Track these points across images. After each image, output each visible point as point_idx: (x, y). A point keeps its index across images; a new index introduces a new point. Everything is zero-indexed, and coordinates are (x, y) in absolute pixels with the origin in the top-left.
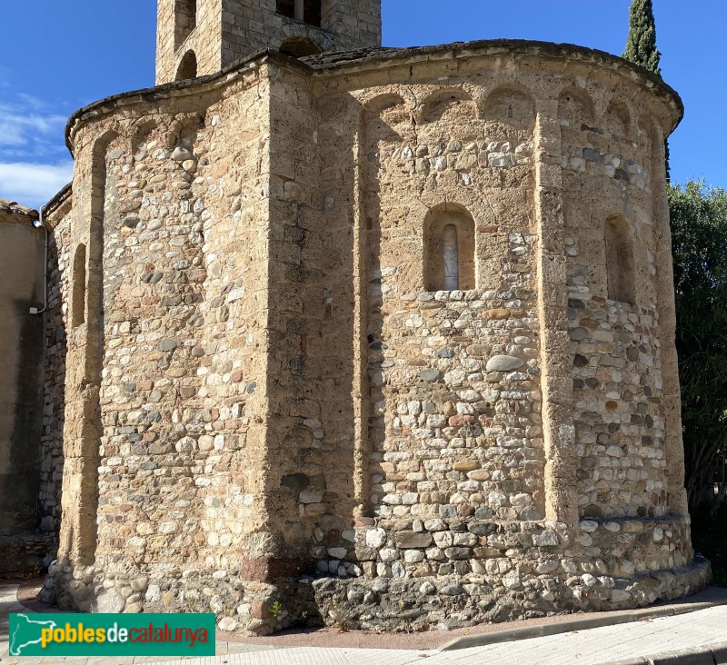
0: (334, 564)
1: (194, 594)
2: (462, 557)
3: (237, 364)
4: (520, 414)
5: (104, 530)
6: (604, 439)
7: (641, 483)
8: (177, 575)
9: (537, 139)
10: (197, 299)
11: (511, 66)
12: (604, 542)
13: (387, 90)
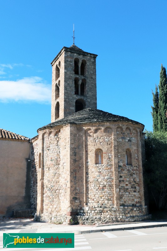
0: (81, 213)
1: (59, 219)
2: (101, 212)
3: (65, 177)
4: (110, 187)
5: (45, 207)
6: (125, 191)
7: (133, 199)
8: (57, 215)
9: (113, 136)
10: (59, 164)
11: (108, 124)
12: (124, 210)
13: (89, 127)
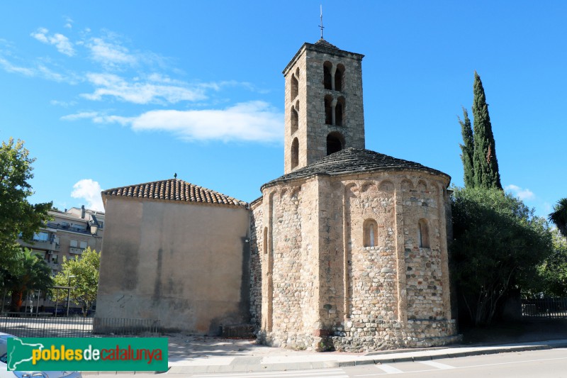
0: (339, 333)
1: (300, 341)
2: (374, 330)
3: (311, 270)
4: (391, 286)
5: (275, 321)
6: (417, 294)
7: (431, 309)
8: (296, 335)
9: (395, 197)
10: (299, 247)
11: (386, 174)
12: (415, 327)
13: (352, 181)
